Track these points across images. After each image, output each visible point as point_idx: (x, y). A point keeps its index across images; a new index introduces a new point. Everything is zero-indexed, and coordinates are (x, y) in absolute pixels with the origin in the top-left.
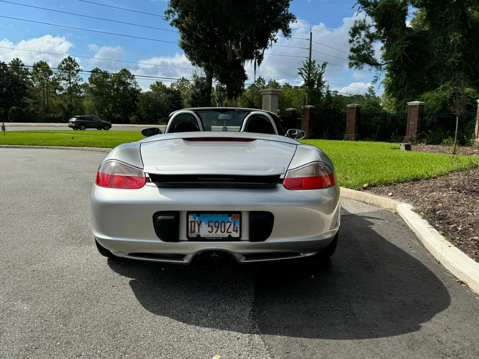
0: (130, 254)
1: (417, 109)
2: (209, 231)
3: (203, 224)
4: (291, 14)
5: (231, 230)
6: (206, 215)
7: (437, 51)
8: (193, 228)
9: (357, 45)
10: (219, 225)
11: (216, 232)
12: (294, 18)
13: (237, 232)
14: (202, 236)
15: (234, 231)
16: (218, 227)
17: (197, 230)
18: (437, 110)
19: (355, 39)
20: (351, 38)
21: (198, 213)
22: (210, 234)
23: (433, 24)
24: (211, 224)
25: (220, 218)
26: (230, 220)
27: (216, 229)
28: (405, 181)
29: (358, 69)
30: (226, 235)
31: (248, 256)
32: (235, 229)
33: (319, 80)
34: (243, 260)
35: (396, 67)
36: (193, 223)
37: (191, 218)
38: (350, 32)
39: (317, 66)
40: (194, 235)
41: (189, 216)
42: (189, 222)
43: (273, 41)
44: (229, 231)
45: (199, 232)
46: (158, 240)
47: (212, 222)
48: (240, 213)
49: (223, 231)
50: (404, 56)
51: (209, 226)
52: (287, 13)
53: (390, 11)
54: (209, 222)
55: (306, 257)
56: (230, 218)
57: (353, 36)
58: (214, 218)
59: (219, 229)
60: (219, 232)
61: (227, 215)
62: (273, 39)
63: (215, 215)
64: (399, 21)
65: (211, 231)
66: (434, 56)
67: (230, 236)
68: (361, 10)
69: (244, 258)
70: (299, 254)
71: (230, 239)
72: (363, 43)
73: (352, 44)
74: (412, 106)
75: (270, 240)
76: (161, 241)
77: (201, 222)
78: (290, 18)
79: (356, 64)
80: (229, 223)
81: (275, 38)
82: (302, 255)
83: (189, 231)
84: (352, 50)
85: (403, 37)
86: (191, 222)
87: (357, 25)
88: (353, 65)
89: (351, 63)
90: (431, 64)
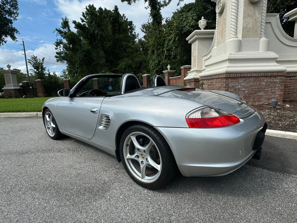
4: (15, 28)
7: (96, 58)
9: (59, 51)
12: (17, 31)
19: (58, 47)
20: (56, 47)
23: (92, 46)
29: (62, 63)
33: (42, 67)
35: (81, 63)
38: (55, 44)
39: (38, 60)
43: (4, 42)
50: (84, 59)
52: (12, 27)
53: (74, 37)
57: (57, 46)
62: (4, 41)
64: (78, 43)
66: (95, 60)
68: (58, 34)
72: (63, 50)
73: (57, 50)
74: (94, 80)
78: (15, 31)
79: (61, 60)
81: (5, 40)
84: (57, 53)
85: (81, 50)
87: (58, 41)
88: (59, 61)
89: (58, 59)
90: (94, 63)
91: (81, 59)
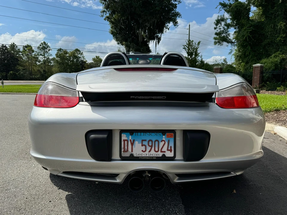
0: (65, 173)
1: (259, 69)
2: (142, 151)
3: (136, 143)
4: (178, 12)
5: (165, 149)
6: (139, 134)
7: (270, 33)
8: (126, 147)
9: (219, 31)
10: (152, 144)
11: (150, 151)
12: (179, 15)
13: (171, 152)
14: (135, 156)
15: (168, 150)
16: (152, 146)
17: (130, 150)
18: (271, 69)
19: (218, 27)
20: (215, 26)
21: (131, 132)
22: (144, 153)
23: (266, 17)
24: (144, 143)
25: (154, 137)
26: (164, 139)
27: (150, 148)
28: (270, 111)
29: (220, 45)
30: (160, 154)
31: (181, 176)
32: (169, 149)
33: (196, 52)
34: (176, 180)
35: (244, 44)
36: (126, 142)
37: (124, 137)
38: (215, 23)
39: (194, 44)
40: (127, 155)
41: (122, 135)
42: (122, 140)
43: (167, 29)
44: (163, 150)
45: (132, 151)
46: (90, 159)
47: (145, 140)
48: (173, 131)
49: (157, 150)
50: (249, 36)
51: (142, 145)
52: (176, 12)
53: (240, 9)
54: (143, 141)
55: (237, 175)
56: (164, 136)
57: (217, 25)
58: (147, 137)
59: (153, 148)
60: (153, 152)
61: (161, 134)
63: (148, 134)
64: (245, 15)
65: (144, 150)
66: (268, 36)
67: (164, 155)
68: (221, 9)
69: (177, 178)
70: (229, 173)
71: (164, 158)
72: (223, 29)
73: (216, 30)
74: (255, 67)
75: (205, 160)
76: (93, 161)
77: (134, 141)
78: (178, 15)
79: (219, 42)
80: (163, 142)
81: (168, 27)
82: (233, 174)
83: (123, 150)
84: (216, 34)
85: (248, 25)
86: (124, 141)
88: (216, 43)
89: (215, 42)
90: (266, 41)
91: (245, 37)
